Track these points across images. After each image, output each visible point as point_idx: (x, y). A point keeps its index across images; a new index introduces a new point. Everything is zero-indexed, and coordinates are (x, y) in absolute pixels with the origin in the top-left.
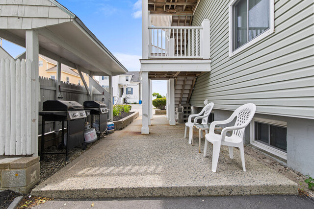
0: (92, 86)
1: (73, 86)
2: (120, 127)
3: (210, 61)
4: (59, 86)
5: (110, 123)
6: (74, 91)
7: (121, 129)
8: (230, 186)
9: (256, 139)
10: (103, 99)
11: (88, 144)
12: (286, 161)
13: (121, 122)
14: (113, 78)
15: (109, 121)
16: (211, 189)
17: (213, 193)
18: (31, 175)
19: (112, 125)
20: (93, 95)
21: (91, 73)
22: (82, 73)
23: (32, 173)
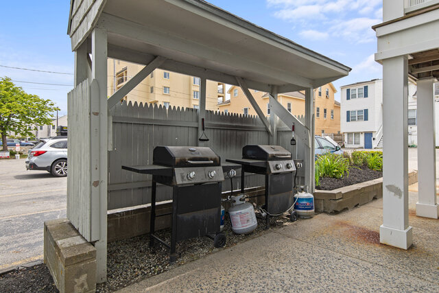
0: (276, 116)
1: (233, 118)
2: (333, 207)
4: (203, 120)
5: (303, 195)
6: (236, 126)
7: (336, 213)
10: (293, 140)
11: (236, 234)
13: (334, 194)
14: (316, 92)
15: (302, 190)
18: (76, 280)
19: (308, 199)
20: (278, 132)
21: (274, 89)
22: (251, 91)
23: (78, 278)
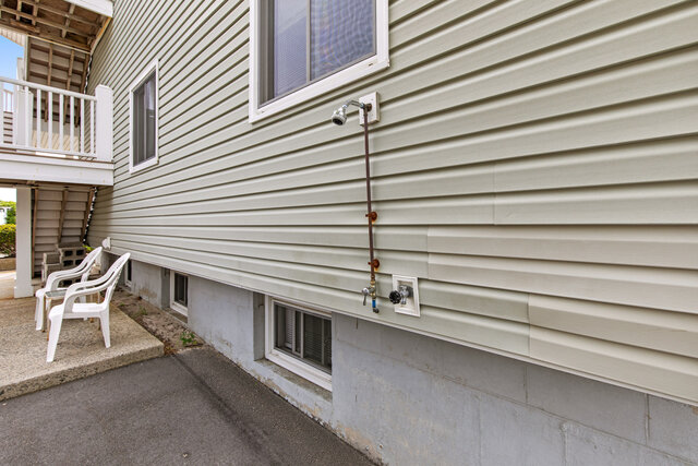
3: (112, 167)
8: (63, 371)
9: (176, 300)
12: (185, 319)
16: (24, 385)
17: (30, 389)
